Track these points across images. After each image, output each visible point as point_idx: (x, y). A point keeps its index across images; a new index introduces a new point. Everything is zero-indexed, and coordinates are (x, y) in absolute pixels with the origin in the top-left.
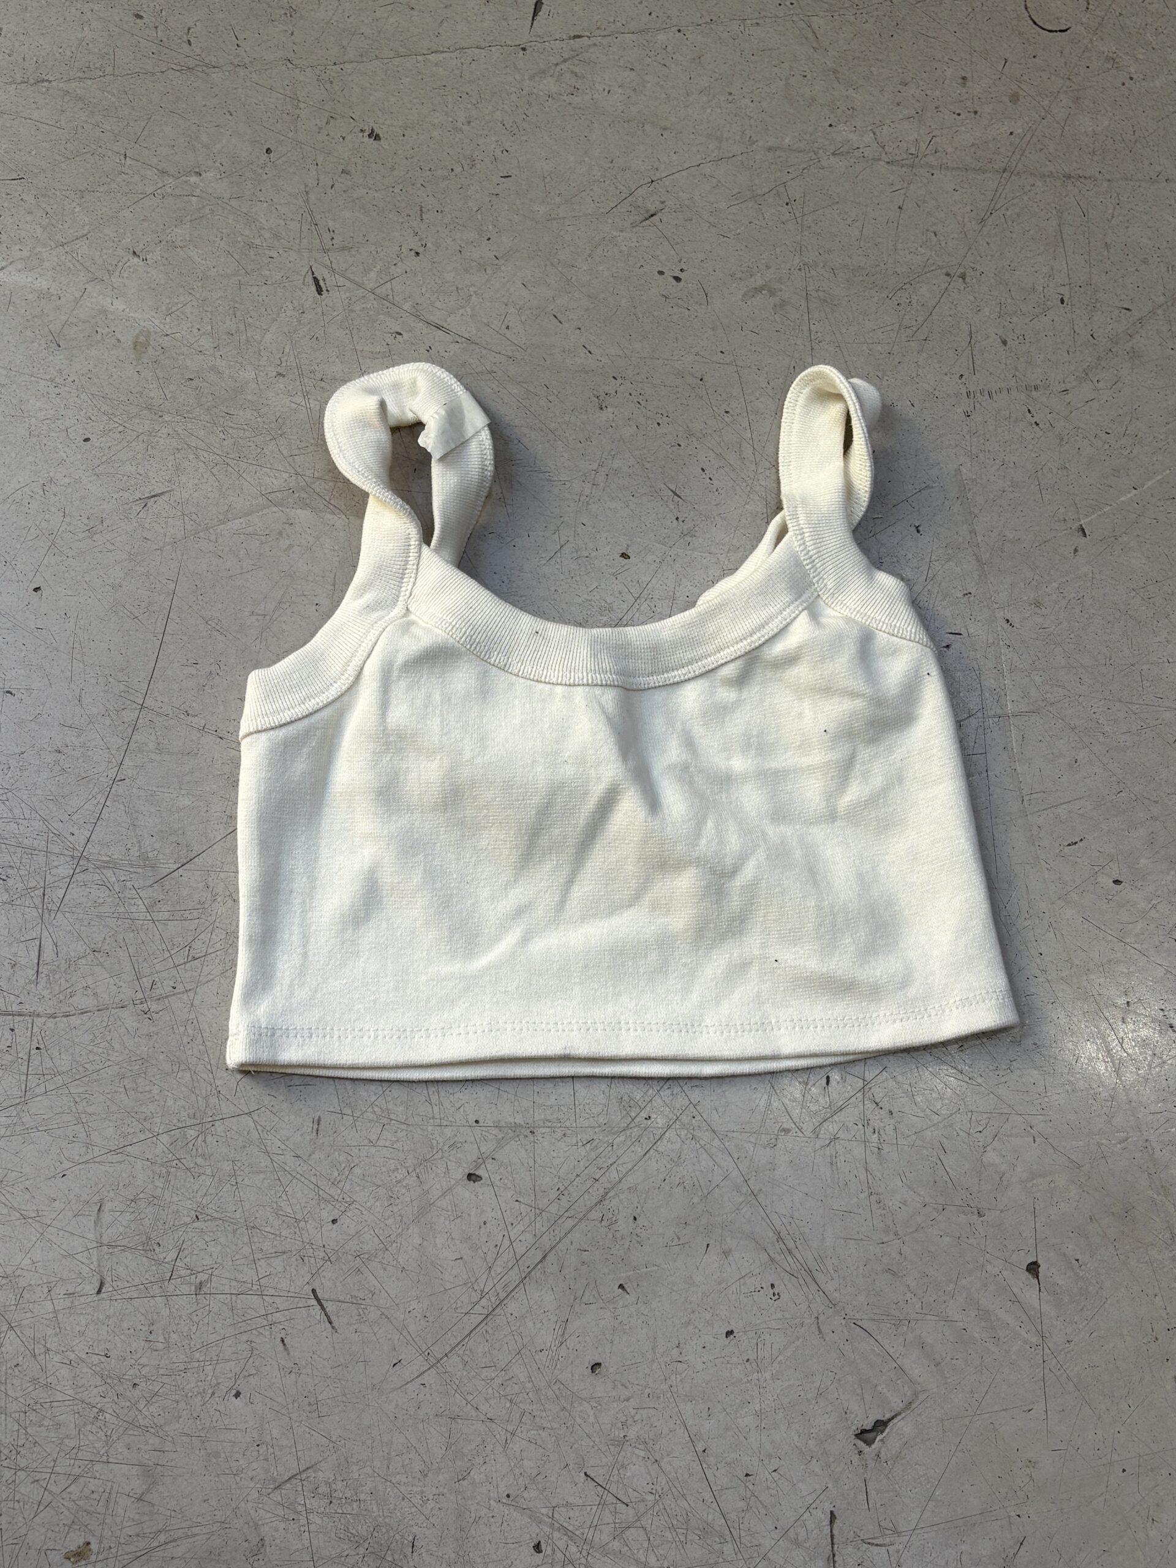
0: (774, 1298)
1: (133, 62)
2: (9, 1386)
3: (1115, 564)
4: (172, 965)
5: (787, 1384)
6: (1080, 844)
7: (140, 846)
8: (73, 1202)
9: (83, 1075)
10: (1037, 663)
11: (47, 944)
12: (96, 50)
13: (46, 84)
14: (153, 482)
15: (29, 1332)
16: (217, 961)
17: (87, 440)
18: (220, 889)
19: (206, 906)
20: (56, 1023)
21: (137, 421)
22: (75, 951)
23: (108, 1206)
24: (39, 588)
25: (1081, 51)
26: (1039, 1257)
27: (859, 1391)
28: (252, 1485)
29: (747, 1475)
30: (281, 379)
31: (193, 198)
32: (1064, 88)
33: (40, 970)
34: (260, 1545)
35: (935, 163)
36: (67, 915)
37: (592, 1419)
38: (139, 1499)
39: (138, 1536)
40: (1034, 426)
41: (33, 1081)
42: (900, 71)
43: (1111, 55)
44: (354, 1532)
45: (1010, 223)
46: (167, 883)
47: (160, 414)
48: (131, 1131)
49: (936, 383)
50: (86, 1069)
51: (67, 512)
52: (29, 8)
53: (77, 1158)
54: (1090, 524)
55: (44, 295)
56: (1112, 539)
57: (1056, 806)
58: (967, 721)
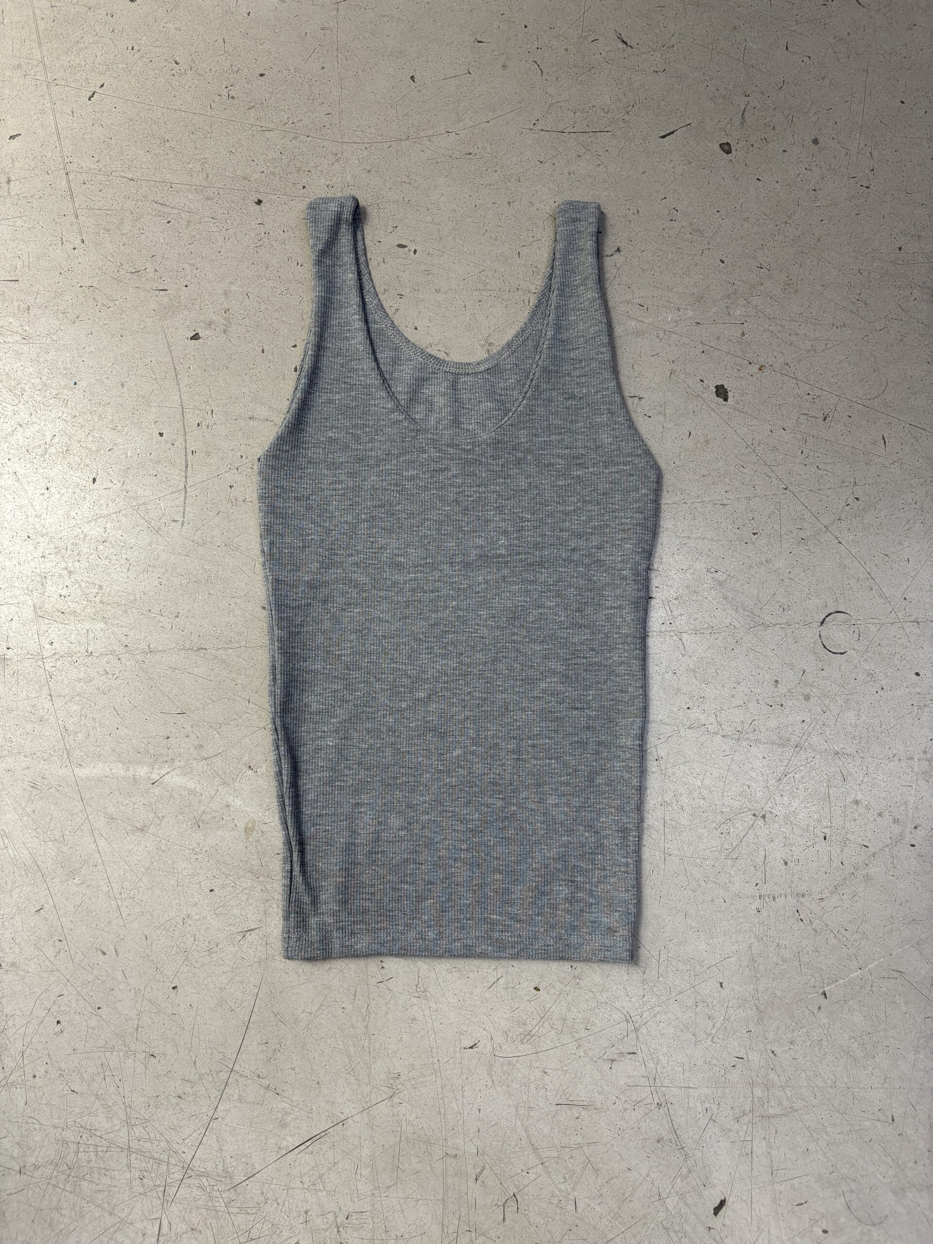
1: (259, 639)
3: (843, 1019)
6: (805, 1205)
7: (224, 1163)
10: (789, 1082)
11: (165, 1223)
13: (203, 651)
14: (250, 921)
17: (212, 891)
18: (270, 1195)
19: (261, 1206)
21: (244, 880)
22: (181, 1228)
24: (176, 987)
25: (852, 668)
32: (840, 693)
33: (160, 1239)
35: (753, 739)
36: (178, 1205)
40: (800, 921)
42: (736, 674)
43: (871, 671)
45: (797, 782)
46: (239, 1189)
47: (258, 876)
49: (741, 888)
51: (196, 938)
52: (197, 600)
54: (830, 990)
55: (192, 792)
56: (843, 1002)
57: (792, 1179)
58: (742, 1118)
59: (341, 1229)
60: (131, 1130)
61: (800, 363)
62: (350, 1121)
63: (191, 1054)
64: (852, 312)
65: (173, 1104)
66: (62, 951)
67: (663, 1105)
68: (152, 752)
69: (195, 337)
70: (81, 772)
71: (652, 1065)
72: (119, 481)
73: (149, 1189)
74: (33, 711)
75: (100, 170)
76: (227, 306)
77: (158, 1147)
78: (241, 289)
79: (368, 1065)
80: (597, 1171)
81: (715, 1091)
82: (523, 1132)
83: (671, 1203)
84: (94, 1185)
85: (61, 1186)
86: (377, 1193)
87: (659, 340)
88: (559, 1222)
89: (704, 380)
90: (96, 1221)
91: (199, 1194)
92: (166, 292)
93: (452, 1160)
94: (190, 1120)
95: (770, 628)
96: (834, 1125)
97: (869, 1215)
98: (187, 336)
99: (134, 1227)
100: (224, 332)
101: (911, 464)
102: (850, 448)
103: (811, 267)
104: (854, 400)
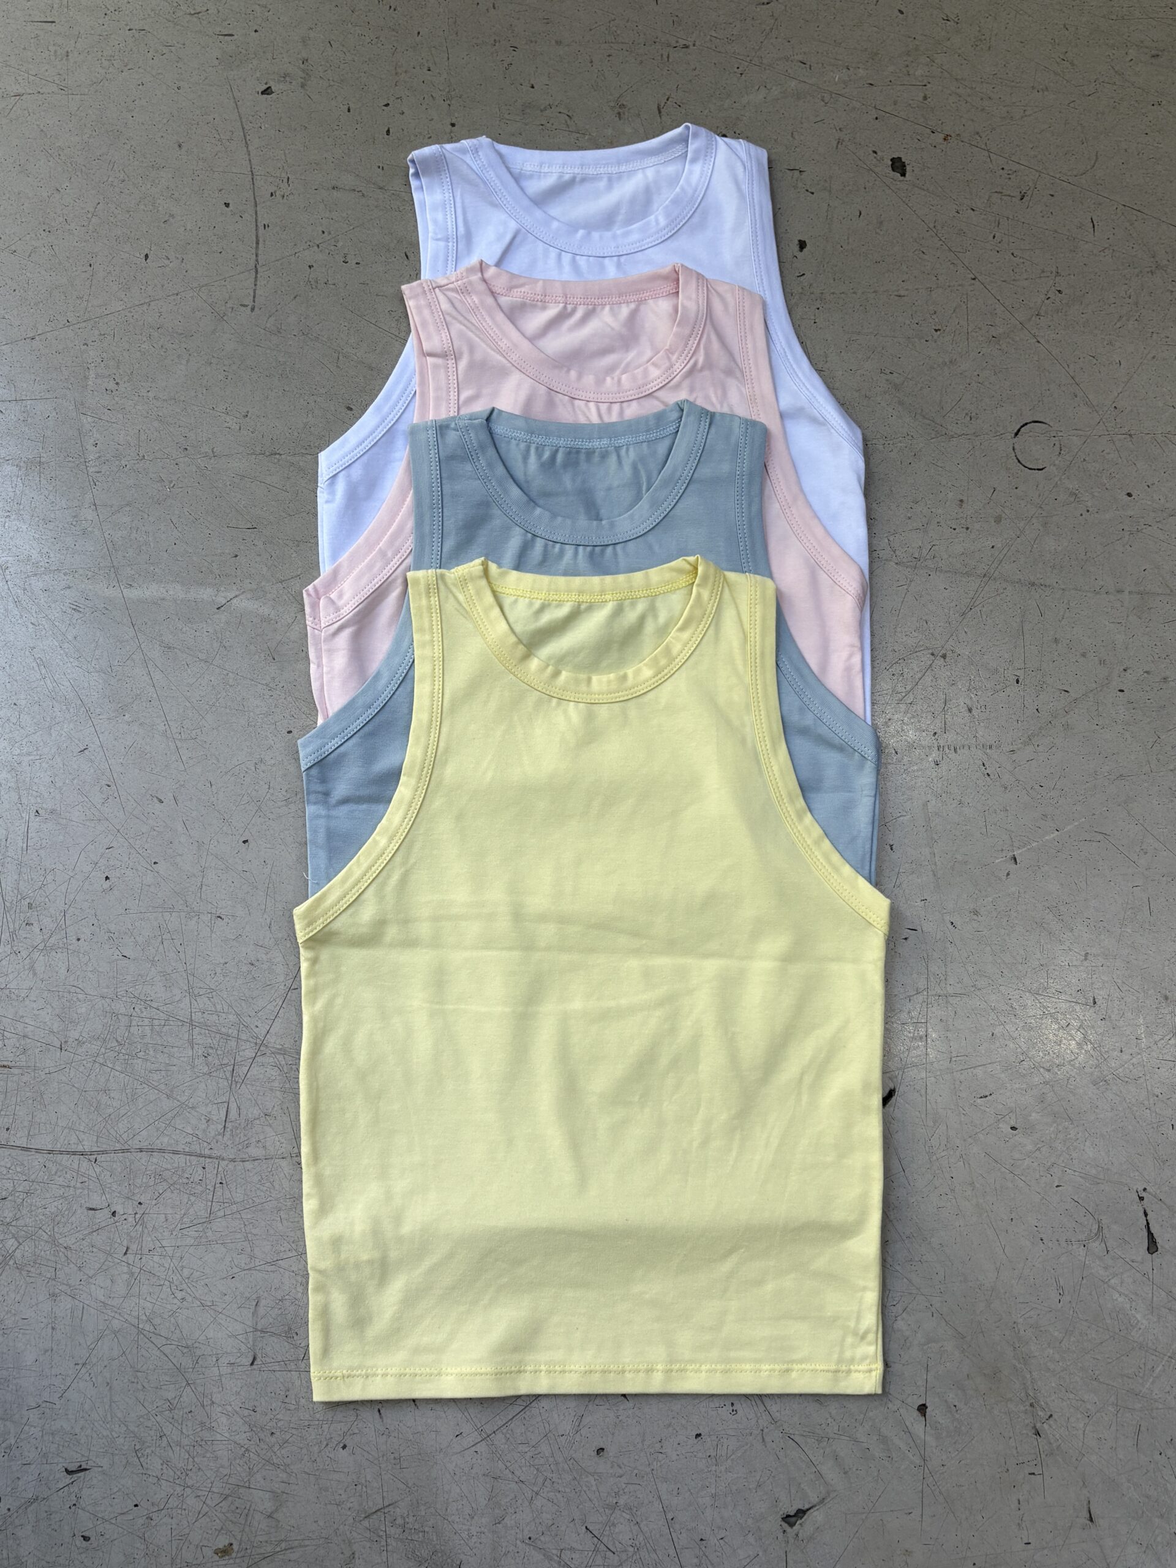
0: (733, 1413)
2: (184, 1426)
3: (1036, 887)
5: (736, 1476)
6: (989, 1098)
8: (239, 1297)
9: (252, 1205)
10: (971, 957)
11: (233, 1107)
12: (316, 433)
13: (277, 456)
15: (200, 1389)
17: (290, 732)
20: (235, 1166)
22: (252, 1114)
23: (263, 1302)
24: (247, 841)
25: (1052, 486)
26: (928, 1401)
27: (787, 1486)
28: (349, 1513)
29: (702, 1540)
32: (1037, 515)
33: (227, 1125)
34: (351, 1557)
35: (933, 566)
36: (249, 1086)
37: (594, 1488)
38: (269, 1516)
39: (267, 1542)
40: (986, 776)
41: (216, 1207)
42: (914, 491)
43: (1074, 490)
44: (418, 1554)
45: (984, 617)
48: (283, 1249)
49: (916, 737)
50: (254, 1202)
51: (270, 785)
52: (270, 397)
53: (243, 1265)
54: (1021, 854)
55: (265, 619)
56: (1036, 868)
57: (974, 1068)
58: (915, 997)
60: (193, 1001)
61: (993, 132)
63: (265, 916)
64: (1056, 74)
65: (244, 973)
66: (110, 797)
68: (217, 572)
69: (267, 91)
70: (133, 594)
72: (178, 258)
73: (215, 1069)
74: (74, 523)
76: (304, 55)
77: (226, 1021)
78: (322, 37)
84: (149, 1064)
85: (109, 1065)
87: (823, 103)
89: (878, 151)
90: (151, 1105)
91: (274, 1074)
92: (231, 38)
94: (265, 990)
95: (954, 439)
96: (1024, 1005)
97: (1066, 1110)
98: (257, 90)
99: (197, 1112)
100: (303, 86)
101: (1124, 251)
102: (1051, 232)
103: (1008, 21)
104: (1058, 176)
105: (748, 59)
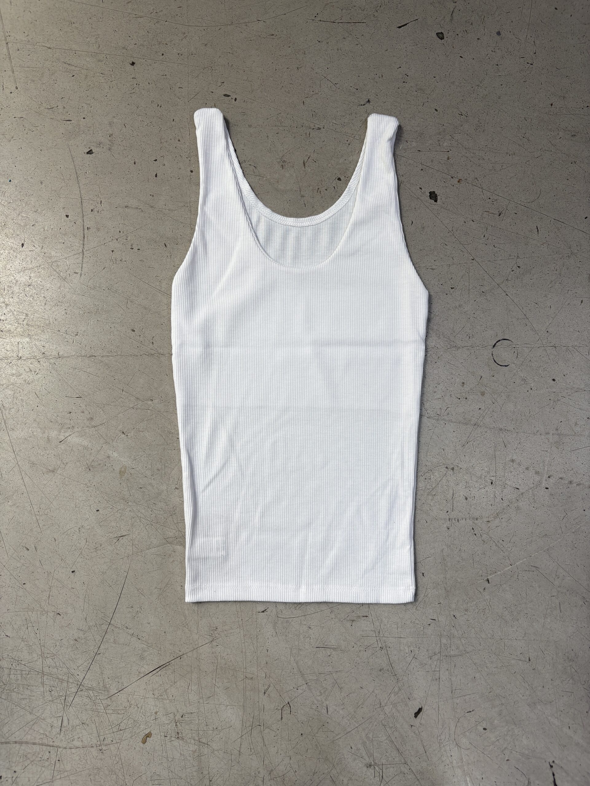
1: (129, 350)
3: (499, 596)
4: (112, 732)
6: (472, 712)
7: (104, 682)
9: (75, 772)
10: (464, 635)
11: (65, 719)
13: (94, 357)
14: (122, 530)
16: (130, 732)
17: (98, 511)
18: (133, 702)
19: (127, 709)
20: (66, 751)
21: (118, 504)
22: (75, 723)
24: (74, 571)
25: (512, 375)
30: (177, 490)
31: (149, 411)
32: (504, 391)
33: (62, 729)
35: (447, 419)
36: (73, 708)
40: (474, 535)
41: (55, 774)
43: (524, 378)
45: (475, 448)
46: (113, 698)
47: (128, 502)
49: (437, 514)
50: (76, 771)
51: (87, 540)
52: (89, 324)
54: (491, 578)
55: (86, 448)
56: (500, 586)
57: (464, 696)
58: (434, 657)
59: (178, 724)
60: (44, 661)
61: (485, 178)
62: (185, 656)
63: (84, 613)
64: (520, 145)
65: (71, 645)
67: (384, 648)
68: (60, 422)
69: (90, 152)
70: (13, 434)
71: (378, 624)
72: (39, 246)
73: (55, 698)
75: (29, 41)
76: (111, 132)
77: (62, 671)
78: (120, 121)
79: (197, 622)
80: (341, 688)
81: (417, 640)
82: (295, 664)
83: (387, 709)
84: (20, 695)
86: (201, 701)
88: (316, 720)
89: (422, 188)
90: (21, 717)
91: (88, 701)
92: (71, 122)
93: (249, 680)
94: (82, 655)
95: (460, 349)
96: (492, 662)
97: (513, 719)
98: (85, 151)
99: (46, 721)
100: (109, 150)
101: (554, 245)
102: (515, 234)
103: (494, 116)
104: (519, 203)
105: (353, 136)
